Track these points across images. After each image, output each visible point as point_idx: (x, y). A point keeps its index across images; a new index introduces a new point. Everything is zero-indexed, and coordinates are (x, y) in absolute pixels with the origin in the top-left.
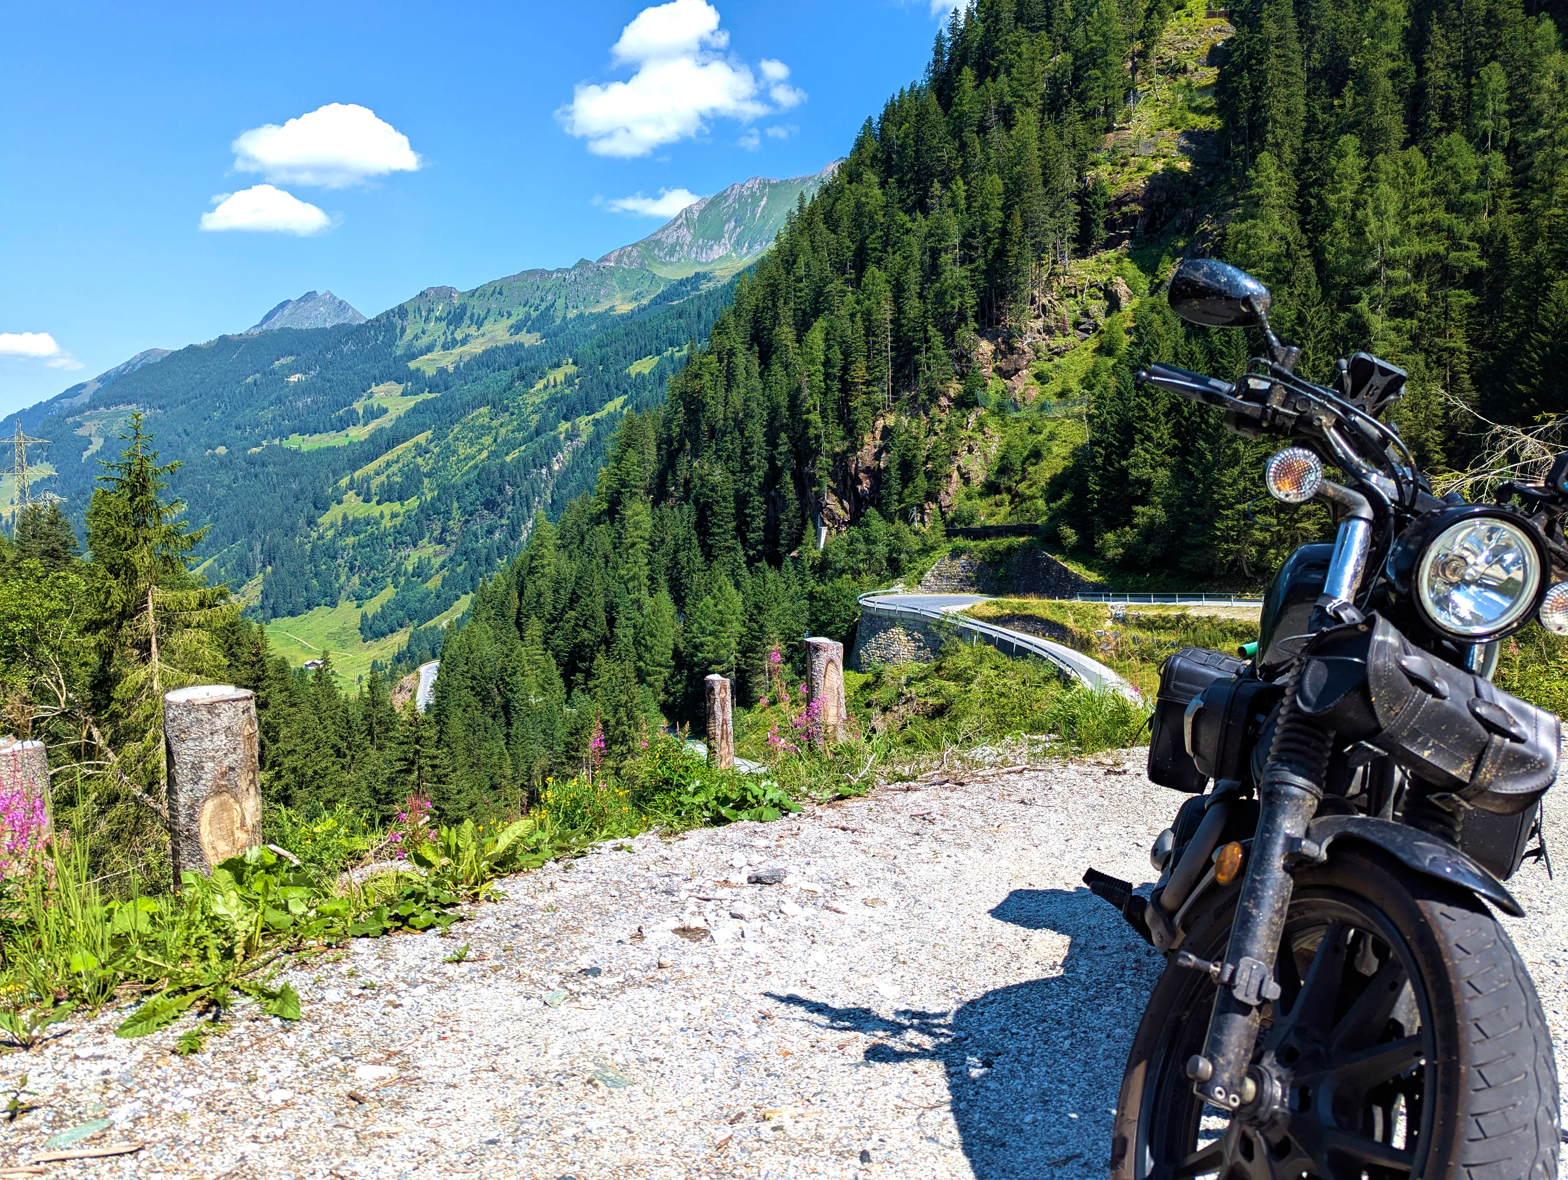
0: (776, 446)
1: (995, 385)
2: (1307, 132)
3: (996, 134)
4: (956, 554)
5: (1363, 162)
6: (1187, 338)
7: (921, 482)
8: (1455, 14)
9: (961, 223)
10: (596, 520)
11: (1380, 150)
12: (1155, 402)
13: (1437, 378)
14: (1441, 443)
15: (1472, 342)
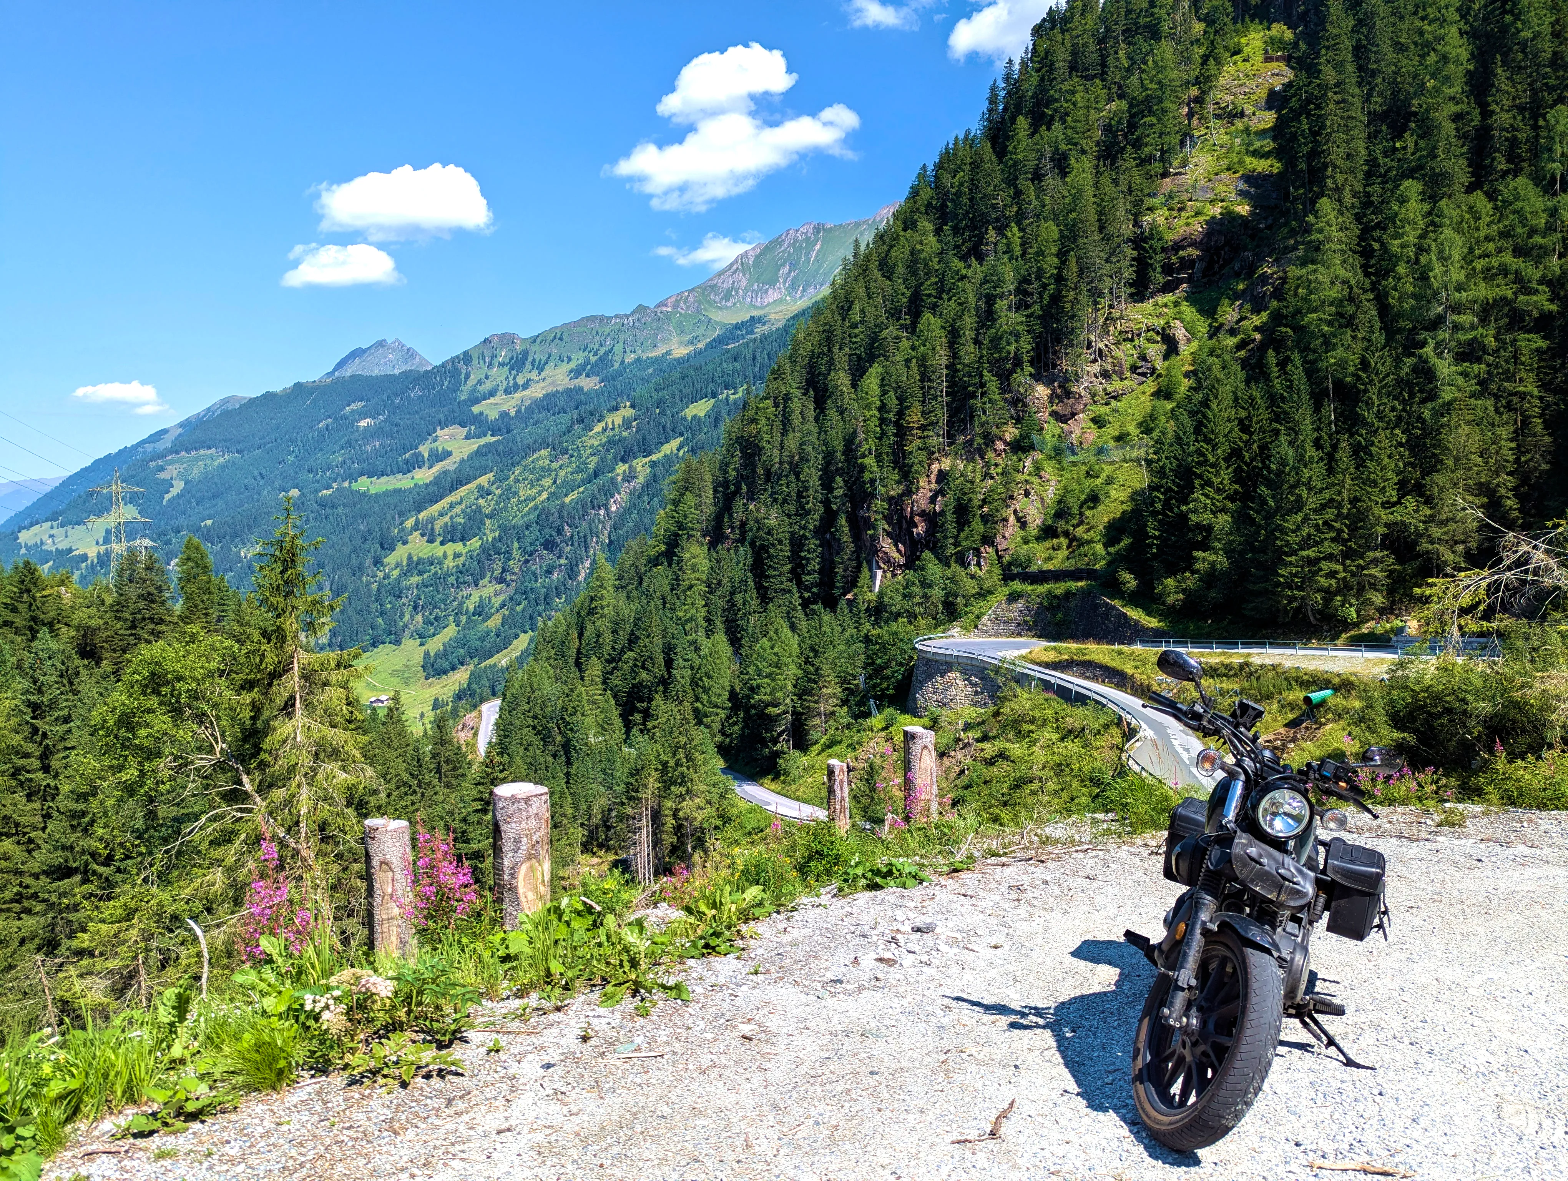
0: (831, 490)
1: (1052, 429)
2: (1368, 175)
3: (1051, 181)
4: (1013, 598)
5: (1427, 207)
6: (1248, 382)
7: (977, 526)
8: (1520, 56)
9: (1016, 270)
10: (654, 562)
11: (1444, 195)
12: (1214, 447)
13: (1507, 423)
14: (1514, 489)
15: (1544, 386)
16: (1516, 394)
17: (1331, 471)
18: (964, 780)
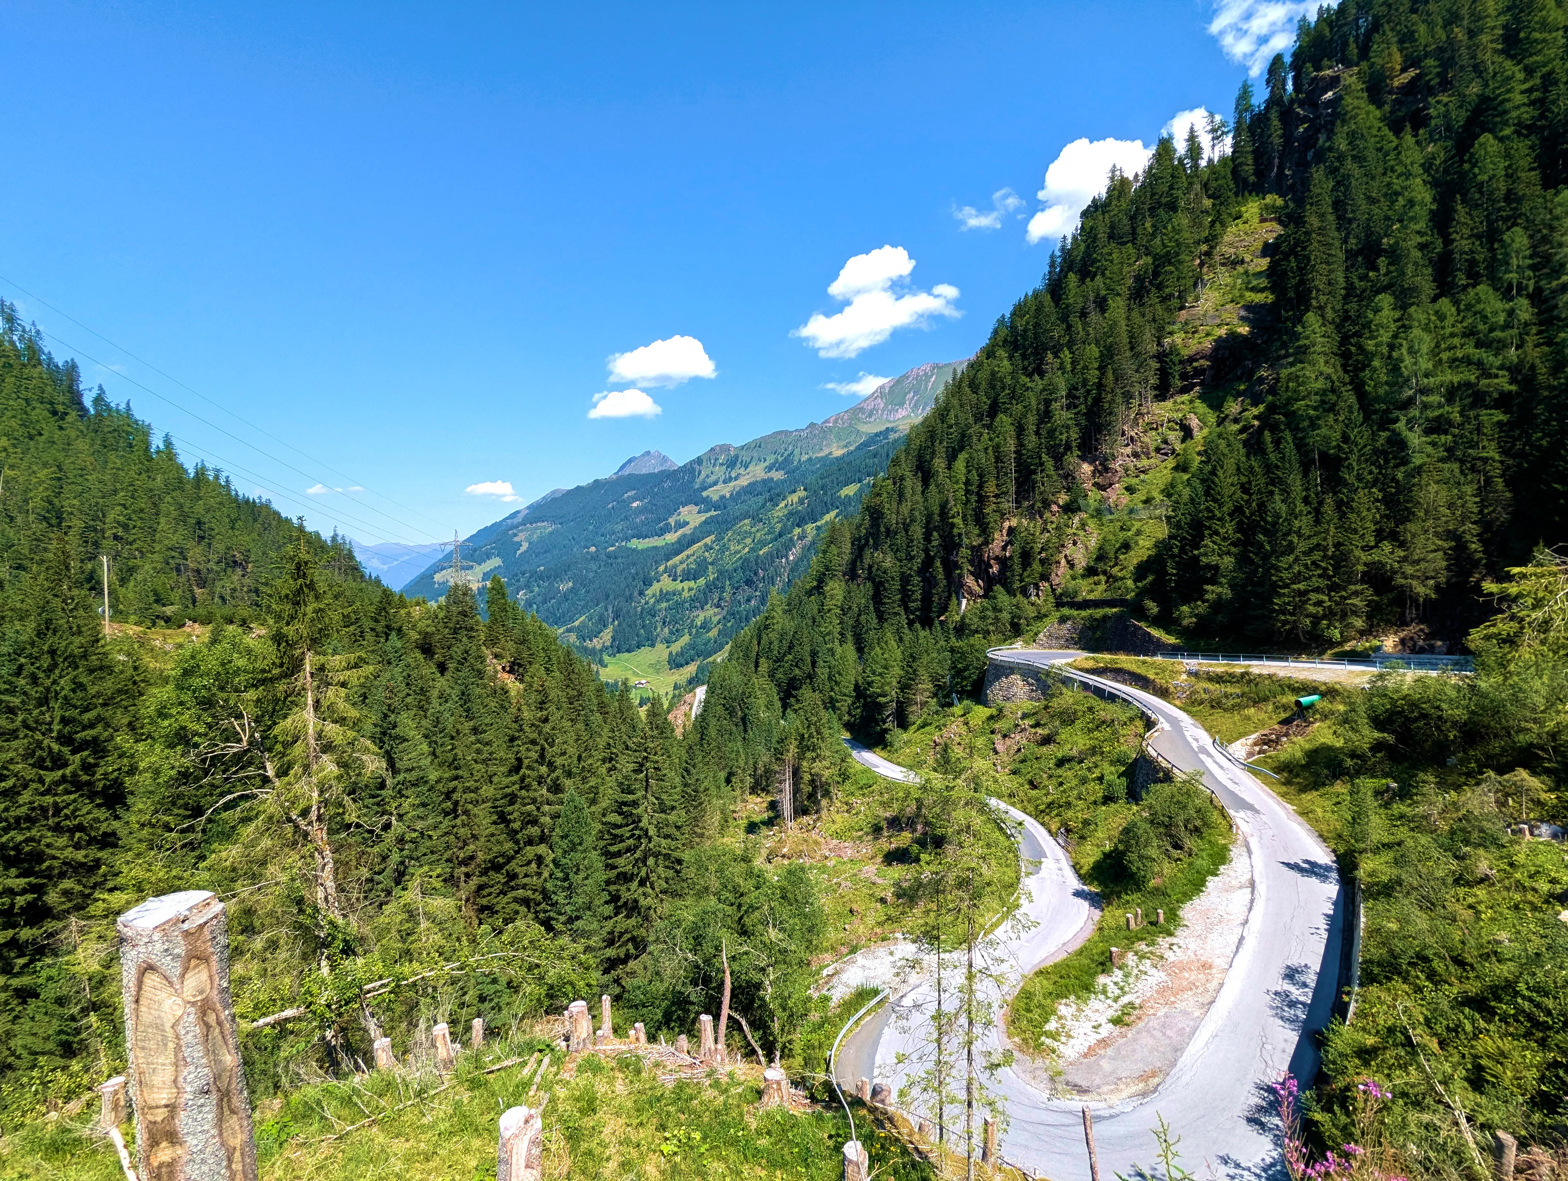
0: (930, 541)
1: (1094, 495)
2: (1346, 298)
3: (1094, 317)
4: (1063, 620)
5: (1397, 314)
6: (1248, 456)
7: (1036, 566)
8: (1477, 196)
9: (1067, 380)
10: (809, 593)
11: (1413, 304)
12: (1221, 506)
13: (1471, 482)
14: (1478, 535)
15: (1504, 452)
16: (1479, 458)
17: (1317, 522)
18: (1020, 756)
